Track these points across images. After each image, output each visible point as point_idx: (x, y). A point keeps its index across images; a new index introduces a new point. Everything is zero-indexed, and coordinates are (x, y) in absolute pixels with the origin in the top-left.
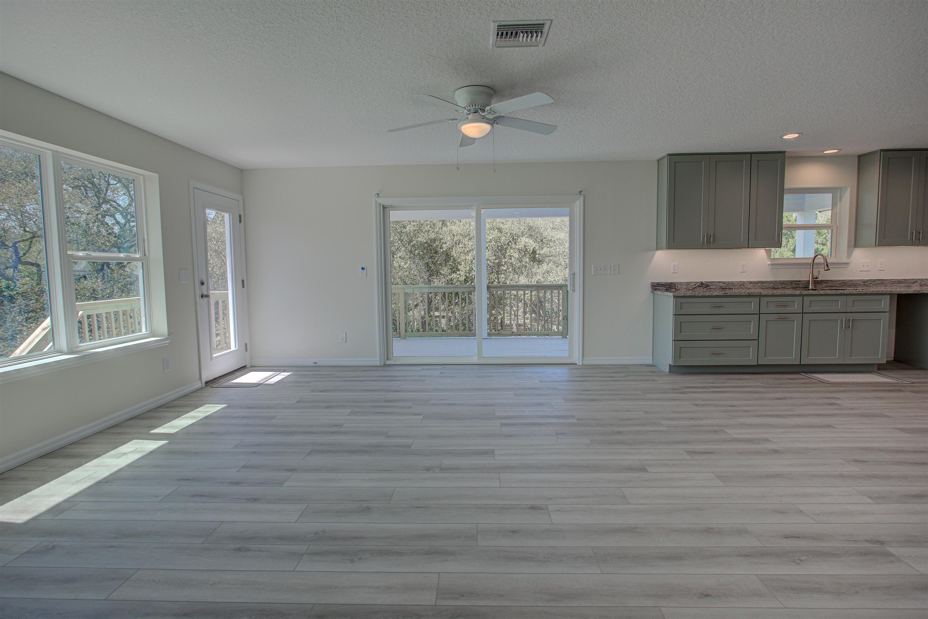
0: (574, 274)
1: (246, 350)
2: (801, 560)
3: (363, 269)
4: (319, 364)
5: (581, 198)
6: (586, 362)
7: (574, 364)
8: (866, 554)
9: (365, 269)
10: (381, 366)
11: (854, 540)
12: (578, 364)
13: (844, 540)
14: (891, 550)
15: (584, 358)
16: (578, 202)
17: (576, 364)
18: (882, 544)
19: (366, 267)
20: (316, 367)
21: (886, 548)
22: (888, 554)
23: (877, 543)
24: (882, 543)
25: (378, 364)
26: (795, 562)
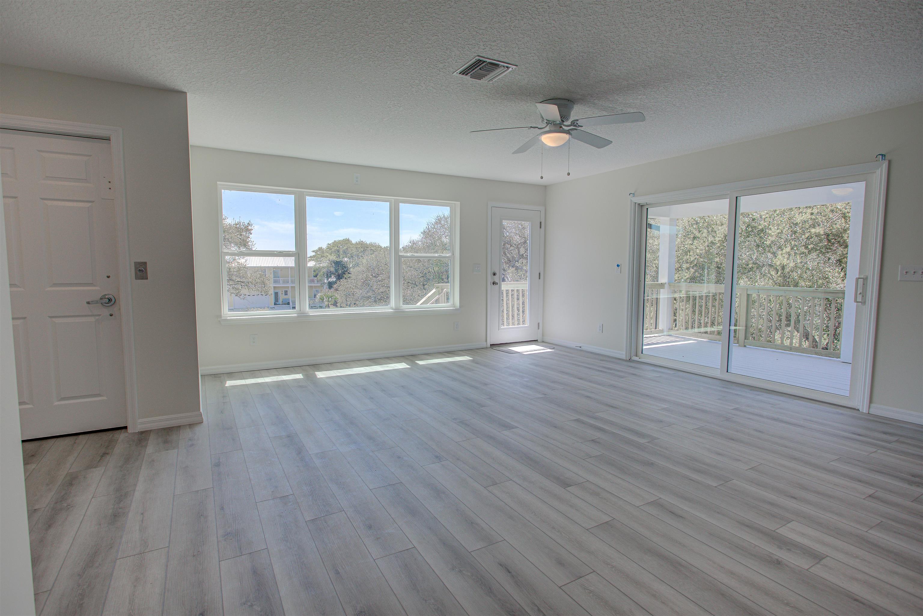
0: (865, 279)
1: (539, 329)
3: (618, 266)
4: (583, 348)
5: (884, 165)
6: (872, 411)
7: (854, 409)
9: (620, 266)
10: (626, 361)
12: (861, 411)
15: (872, 405)
16: (878, 172)
17: (858, 410)
19: (621, 264)
20: (579, 350)
25: (624, 357)
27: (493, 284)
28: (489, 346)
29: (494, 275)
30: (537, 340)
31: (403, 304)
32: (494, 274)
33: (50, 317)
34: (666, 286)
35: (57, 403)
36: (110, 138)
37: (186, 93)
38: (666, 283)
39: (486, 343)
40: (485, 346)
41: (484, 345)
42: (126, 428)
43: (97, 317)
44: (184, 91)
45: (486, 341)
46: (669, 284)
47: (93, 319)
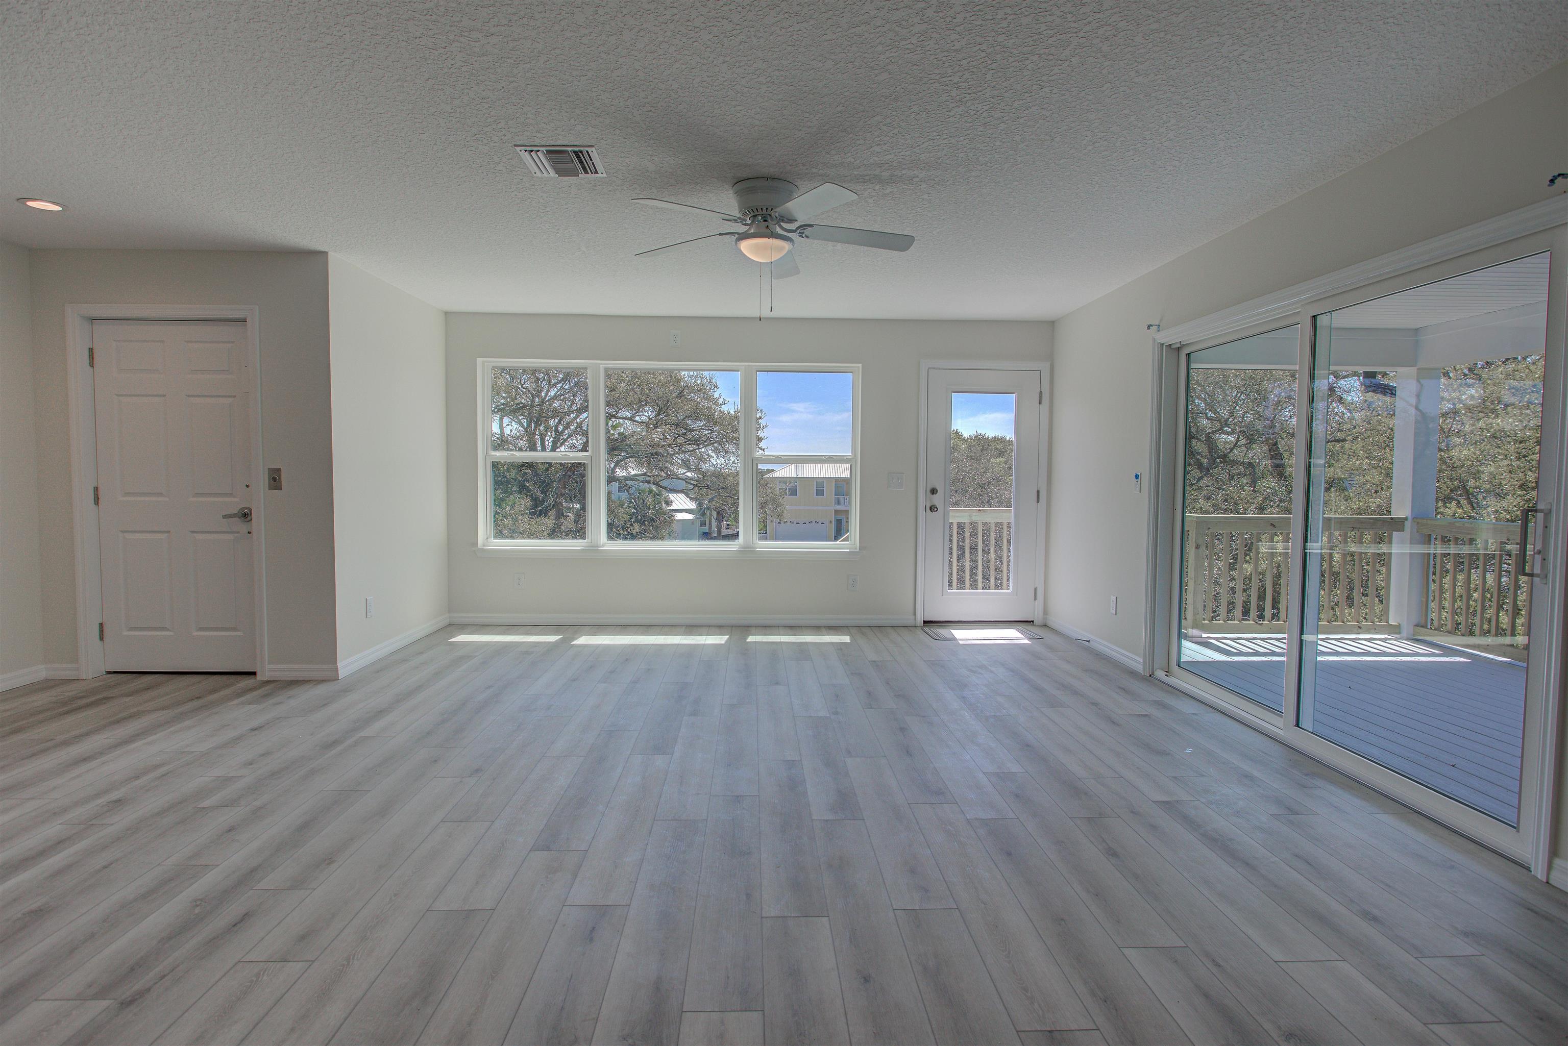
1: (1034, 599)
2: (197, 906)
3: (1137, 477)
4: (1093, 644)
8: (132, 969)
9: (1140, 477)
11: (166, 978)
12: (1533, 873)
13: (178, 966)
14: (104, 1003)
18: (122, 1003)
19: (1141, 474)
20: (1086, 646)
21: (112, 1001)
22: (102, 994)
23: (129, 999)
24: (126, 1004)
26: (201, 900)
27: (931, 509)
28: (920, 621)
29: (933, 494)
30: (1033, 622)
31: (760, 539)
32: (934, 491)
33: (191, 532)
34: (1408, 524)
35: (195, 633)
36: (246, 319)
37: (326, 253)
38: (1406, 519)
39: (913, 617)
40: (910, 622)
41: (908, 619)
42: (254, 673)
43: (236, 535)
44: (322, 249)
45: (915, 614)
46: (1418, 519)
47: (231, 537)
